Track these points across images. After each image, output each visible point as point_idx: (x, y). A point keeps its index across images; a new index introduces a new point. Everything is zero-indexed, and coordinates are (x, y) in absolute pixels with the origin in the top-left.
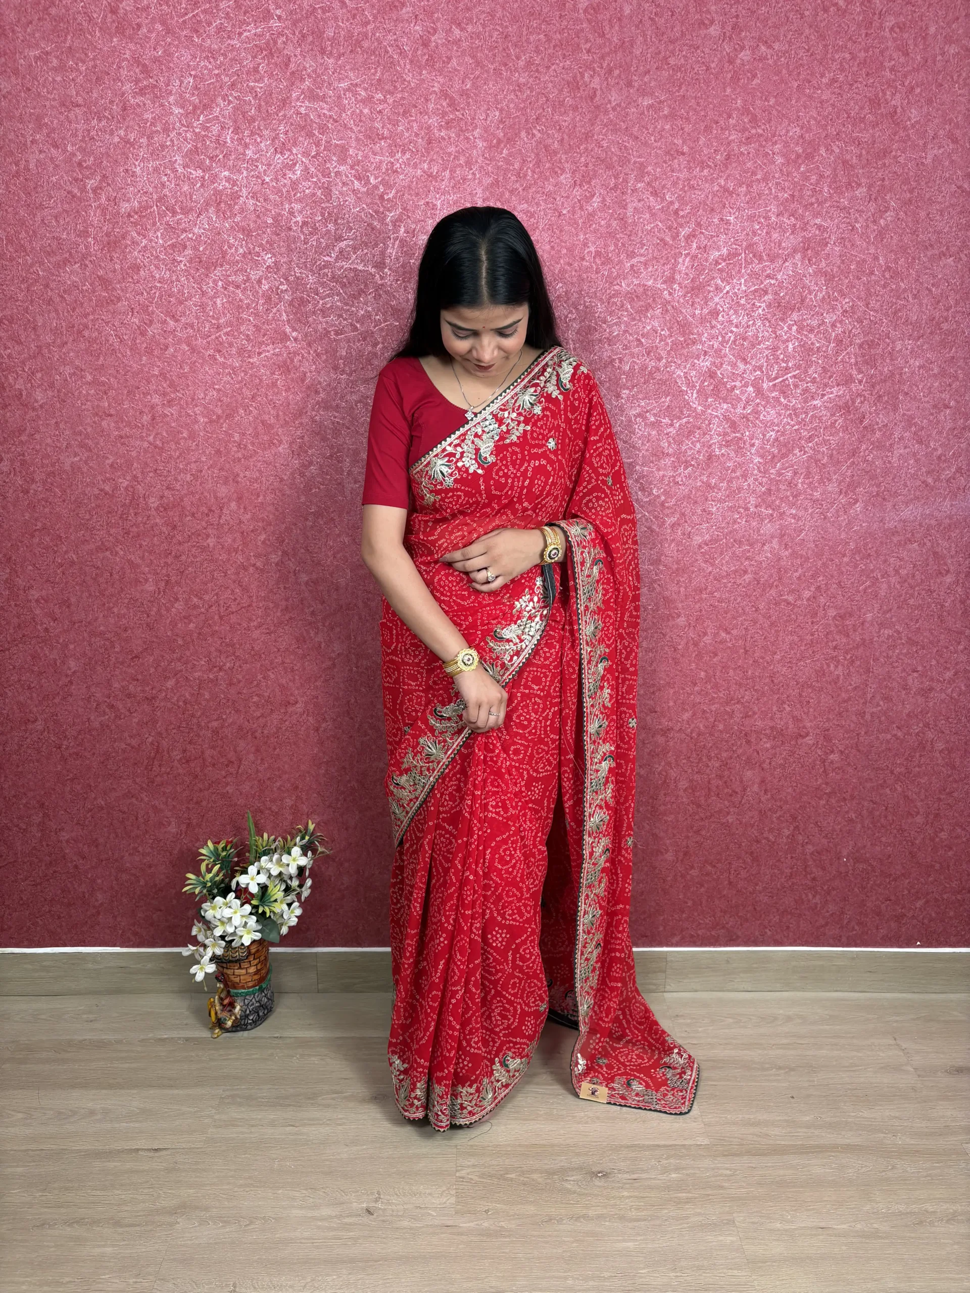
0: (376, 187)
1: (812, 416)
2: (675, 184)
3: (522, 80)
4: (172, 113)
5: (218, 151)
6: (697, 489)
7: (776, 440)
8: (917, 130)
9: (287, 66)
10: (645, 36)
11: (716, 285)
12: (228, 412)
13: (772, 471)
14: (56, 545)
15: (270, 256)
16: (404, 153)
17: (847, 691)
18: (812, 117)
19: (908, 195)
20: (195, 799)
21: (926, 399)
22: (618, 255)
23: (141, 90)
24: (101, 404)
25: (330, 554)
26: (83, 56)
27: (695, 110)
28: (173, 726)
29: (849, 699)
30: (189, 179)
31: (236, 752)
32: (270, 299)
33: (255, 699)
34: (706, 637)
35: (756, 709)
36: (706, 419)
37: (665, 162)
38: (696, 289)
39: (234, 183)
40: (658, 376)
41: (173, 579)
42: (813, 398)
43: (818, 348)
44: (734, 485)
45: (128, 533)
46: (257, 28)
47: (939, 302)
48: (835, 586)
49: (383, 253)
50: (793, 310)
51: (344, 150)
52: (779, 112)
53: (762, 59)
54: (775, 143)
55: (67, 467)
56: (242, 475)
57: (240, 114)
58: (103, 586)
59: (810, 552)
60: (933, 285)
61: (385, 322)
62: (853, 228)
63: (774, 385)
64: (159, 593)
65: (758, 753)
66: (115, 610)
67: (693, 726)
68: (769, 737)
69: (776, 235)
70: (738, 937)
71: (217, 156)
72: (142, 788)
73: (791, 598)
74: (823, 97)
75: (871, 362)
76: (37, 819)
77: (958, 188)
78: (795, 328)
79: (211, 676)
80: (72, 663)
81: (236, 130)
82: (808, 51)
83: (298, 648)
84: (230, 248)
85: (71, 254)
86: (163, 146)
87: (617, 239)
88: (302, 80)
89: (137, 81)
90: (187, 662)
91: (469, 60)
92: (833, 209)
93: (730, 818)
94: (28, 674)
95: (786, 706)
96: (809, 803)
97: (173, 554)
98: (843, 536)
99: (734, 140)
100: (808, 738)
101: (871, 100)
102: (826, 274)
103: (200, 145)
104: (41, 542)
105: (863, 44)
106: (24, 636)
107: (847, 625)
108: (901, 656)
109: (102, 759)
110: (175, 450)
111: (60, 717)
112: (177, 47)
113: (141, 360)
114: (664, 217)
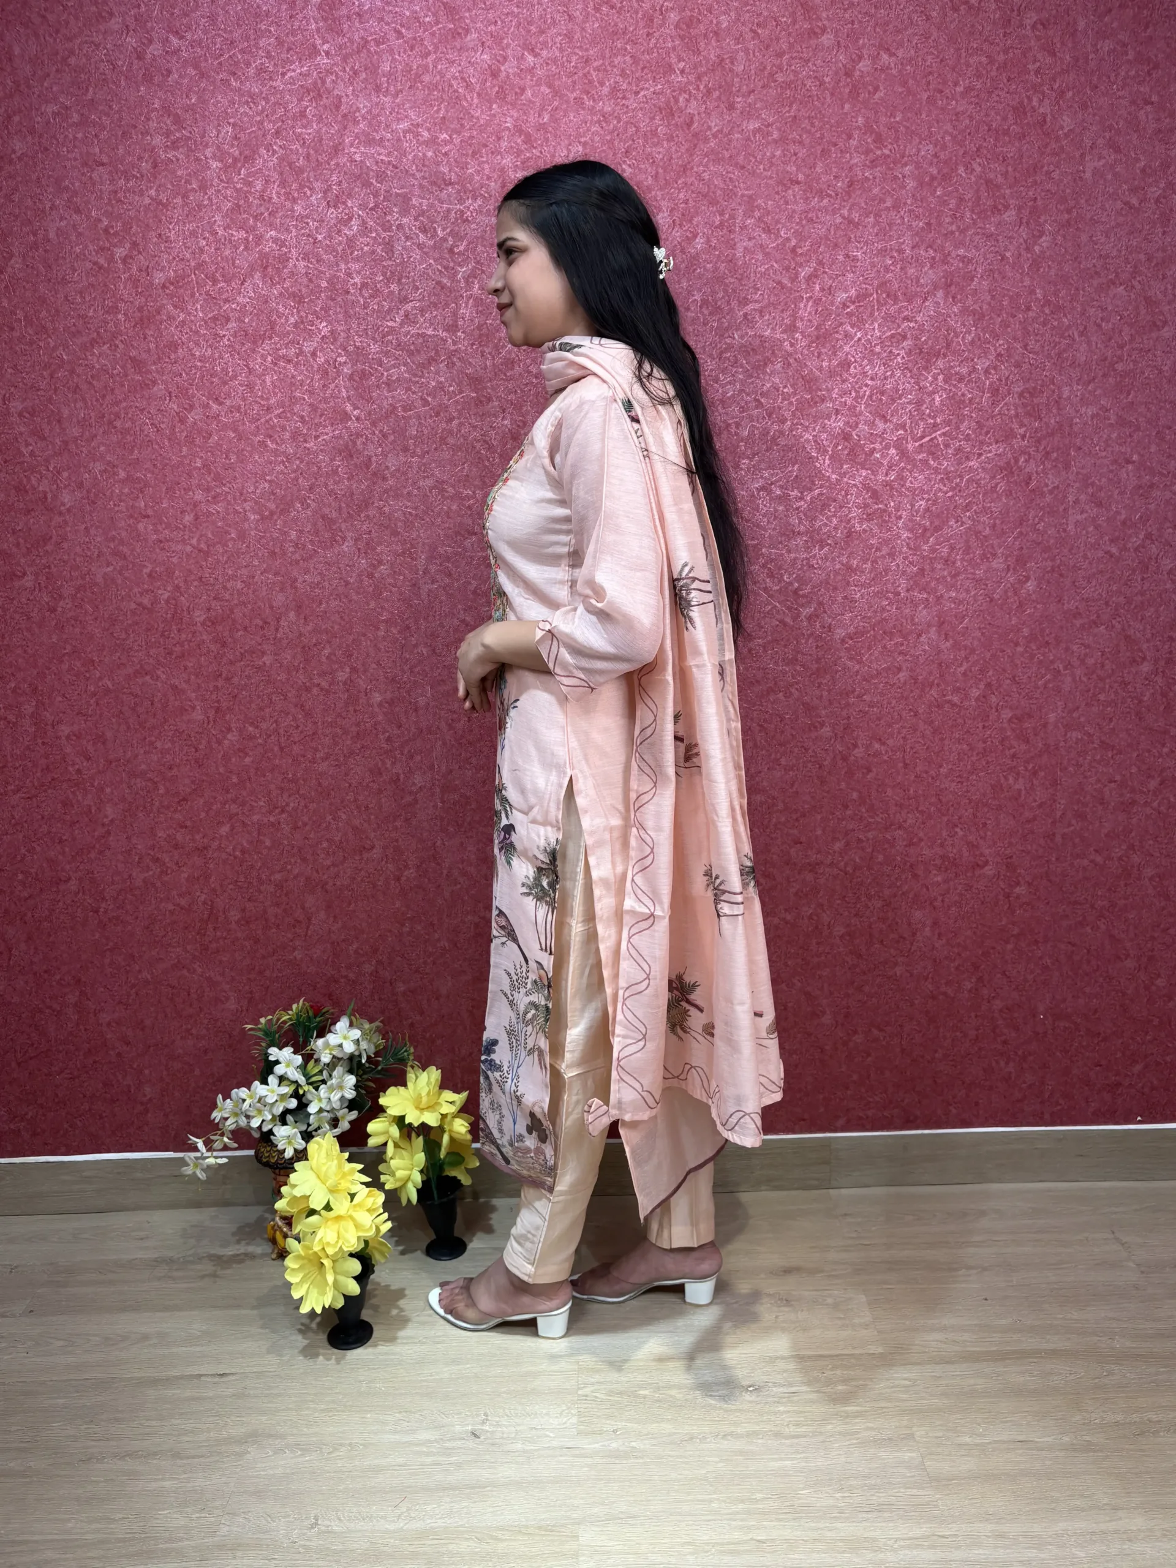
0: (444, 239)
1: (968, 480)
2: (790, 217)
3: (605, 109)
4: (209, 168)
5: (262, 209)
7: (927, 510)
8: (1072, 140)
9: (338, 107)
10: (746, 51)
11: (845, 331)
12: (282, 506)
13: (925, 547)
14: (88, 671)
15: (324, 324)
16: (475, 198)
17: (1032, 808)
18: (946, 132)
19: (1066, 216)
20: (257, 968)
21: (1104, 454)
22: (729, 303)
23: (173, 143)
24: (137, 504)
25: (406, 668)
26: (106, 109)
27: (809, 132)
28: (229, 881)
29: (1035, 818)
30: (230, 242)
31: (303, 908)
32: (327, 373)
33: (325, 845)
34: (856, 750)
35: (921, 834)
36: (842, 489)
37: (777, 193)
38: (822, 338)
39: (282, 243)
40: (782, 441)
41: (224, 705)
42: (968, 459)
43: (971, 400)
44: (880, 566)
45: (170, 653)
46: (302, 67)
47: (1110, 339)
48: (1008, 681)
49: (455, 314)
50: (937, 355)
51: (406, 199)
52: (907, 128)
53: (885, 69)
54: (906, 165)
55: (99, 579)
56: (300, 580)
57: (288, 167)
58: (144, 716)
59: (976, 643)
60: (1102, 319)
61: (461, 392)
62: (1003, 258)
63: (921, 445)
64: (209, 723)
65: (928, 889)
66: (159, 744)
67: (846, 858)
68: (939, 869)
69: (913, 270)
70: (916, 1117)
71: (262, 214)
72: (194, 957)
73: (955, 699)
74: (960, 109)
75: (1034, 413)
76: (72, 999)
77: (1126, 203)
78: (941, 377)
79: (272, 819)
80: (109, 810)
81: (283, 184)
82: (938, 57)
83: (373, 781)
84: (279, 317)
85: (98, 333)
86: (200, 206)
87: (726, 285)
88: (356, 122)
89: (168, 134)
90: (243, 804)
91: (545, 89)
92: (977, 237)
93: (899, 970)
94: (59, 825)
95: (958, 830)
96: (993, 948)
97: (224, 675)
98: (1014, 621)
99: (856, 164)
100: (987, 868)
101: (1015, 109)
102: (974, 313)
103: (242, 202)
104: (70, 669)
105: (1001, 45)
106: (53, 779)
107: (1026, 729)
108: (1094, 764)
109: (146, 923)
110: (223, 554)
111: (96, 875)
112: (213, 92)
113: (181, 451)
114: (779, 257)
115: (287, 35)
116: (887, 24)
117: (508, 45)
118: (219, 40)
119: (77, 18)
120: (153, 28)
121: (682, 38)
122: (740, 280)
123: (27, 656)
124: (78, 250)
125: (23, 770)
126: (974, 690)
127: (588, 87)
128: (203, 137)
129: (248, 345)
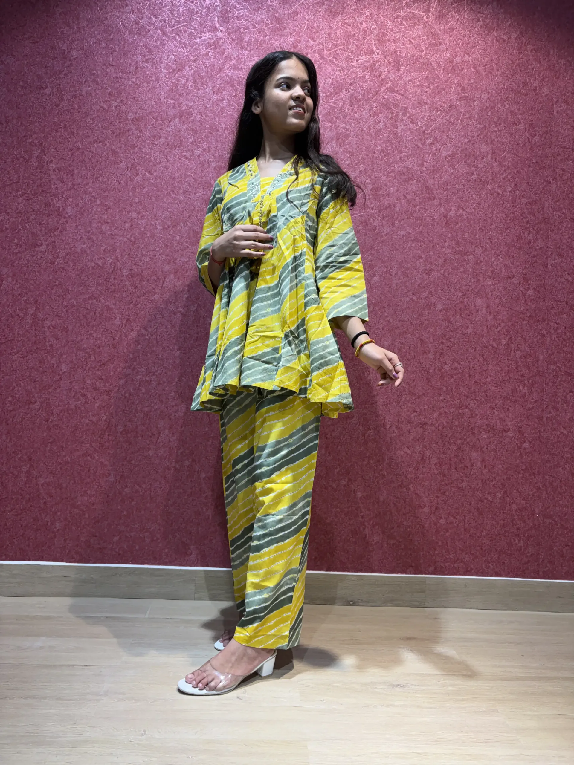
2: (423, 118)
4: (161, 72)
5: (183, 92)
6: (439, 278)
9: (224, 53)
10: (407, 48)
12: (174, 224)
14: (65, 295)
15: (205, 143)
17: (531, 403)
19: (546, 129)
20: (128, 459)
21: (564, 234)
23: (147, 60)
24: (103, 216)
26: (118, 43)
27: (433, 84)
28: (120, 410)
29: (533, 408)
30: (167, 104)
31: (157, 428)
32: (204, 165)
33: (173, 394)
34: (446, 366)
35: (477, 412)
37: (418, 107)
38: (436, 171)
39: (191, 107)
41: (132, 318)
45: (108, 290)
46: (209, 35)
47: (566, 183)
48: (520, 338)
50: (488, 183)
53: (467, 61)
54: (475, 101)
55: (79, 250)
56: (178, 260)
57: (197, 75)
58: (89, 320)
59: (504, 318)
64: (122, 326)
65: (480, 442)
66: (95, 335)
67: (439, 422)
68: (486, 432)
69: (477, 145)
70: (472, 569)
72: (95, 450)
73: (494, 345)
79: (147, 379)
80: (64, 367)
81: (194, 82)
84: (185, 138)
85: (98, 138)
86: (154, 87)
87: (392, 143)
88: (231, 60)
89: (144, 56)
90: (134, 369)
91: (317, 55)
92: (506, 134)
93: (464, 484)
94: (36, 373)
95: (495, 411)
96: (512, 476)
97: (134, 303)
98: (523, 308)
99: (453, 99)
100: (509, 432)
101: (523, 83)
102: (505, 166)
103: (174, 88)
104: (56, 293)
105: (517, 57)
106: (37, 348)
107: (528, 362)
108: (561, 383)
109: (73, 430)
110: (142, 244)
111: (51, 401)
112: (168, 41)
113: (129, 194)
114: (417, 134)
115: (205, 22)
116: (469, 44)
117: (302, 36)
118: (173, 21)
119: (111, 5)
120: (144, 13)
121: (379, 40)
122: (399, 142)
123: (35, 285)
124: (95, 101)
125: (22, 342)
126: (503, 341)
127: (336, 56)
128: (160, 59)
129: (168, 149)
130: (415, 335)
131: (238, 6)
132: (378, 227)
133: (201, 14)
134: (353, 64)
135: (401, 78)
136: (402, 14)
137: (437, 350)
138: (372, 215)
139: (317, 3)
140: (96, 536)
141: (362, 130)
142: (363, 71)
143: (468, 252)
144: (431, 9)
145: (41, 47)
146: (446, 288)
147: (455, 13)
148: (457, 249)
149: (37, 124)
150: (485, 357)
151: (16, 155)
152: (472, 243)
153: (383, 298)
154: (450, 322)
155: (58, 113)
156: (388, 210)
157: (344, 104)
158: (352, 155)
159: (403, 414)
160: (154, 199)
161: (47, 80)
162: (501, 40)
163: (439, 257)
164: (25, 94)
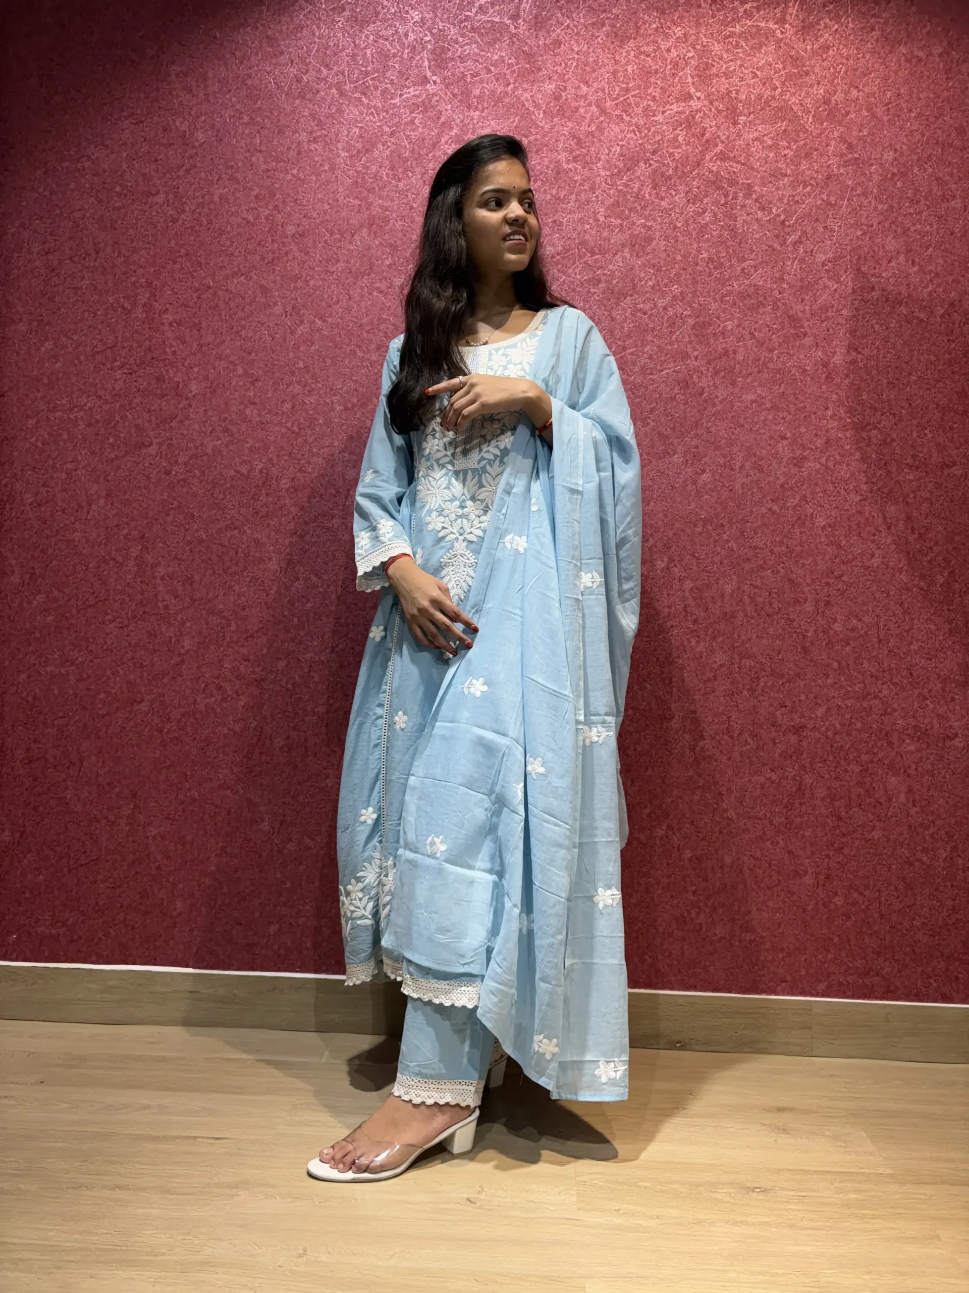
2: (780, 200)
4: (339, 156)
5: (375, 185)
6: (818, 472)
9: (439, 118)
14: (188, 524)
20: (292, 793)
23: (315, 138)
24: (248, 394)
26: (269, 114)
27: (796, 141)
28: (278, 711)
37: (771, 182)
38: (805, 287)
39: (386, 209)
45: (257, 513)
46: (415, 90)
50: (900, 303)
53: (854, 100)
54: (872, 165)
55: (209, 450)
57: (397, 157)
58: (229, 563)
64: (281, 572)
65: (902, 757)
66: (236, 588)
69: (879, 240)
71: (374, 188)
73: (922, 584)
74: (914, 128)
80: (187, 643)
81: (392, 169)
82: (895, 93)
84: (377, 260)
85: (239, 269)
86: (327, 182)
87: (728, 246)
88: (451, 128)
89: (311, 133)
90: (300, 643)
91: (594, 108)
92: (931, 218)
94: (142, 652)
95: (928, 702)
99: (833, 164)
100: (957, 740)
102: (930, 272)
103: (359, 180)
104: (174, 521)
105: (945, 85)
106: (144, 612)
109: (202, 745)
110: (310, 436)
111: (166, 698)
112: (348, 106)
113: (288, 355)
114: (771, 227)
115: (407, 70)
116: (856, 70)
117: (569, 79)
118: (357, 72)
119: (257, 55)
120: (310, 63)
121: (700, 77)
122: (740, 244)
123: (141, 509)
124: (233, 209)
125: (121, 603)
126: (939, 577)
127: (626, 108)
128: (337, 135)
129: (351, 280)
130: (778, 572)
131: (460, 39)
132: (707, 389)
133: (401, 57)
134: (655, 118)
135: (739, 135)
136: (738, 29)
137: (818, 597)
138: (697, 370)
139: (594, 24)
140: (241, 924)
141: (675, 227)
142: (674, 130)
143: (869, 424)
144: (788, 18)
145: (147, 129)
146: (831, 488)
147: (831, 20)
148: (849, 420)
149: (144, 252)
150: (906, 606)
151: (112, 304)
152: (876, 410)
153: (719, 509)
154: (840, 547)
155: (176, 233)
156: (724, 359)
157: (642, 185)
158: (659, 270)
159: (762, 711)
160: (329, 361)
161: (159, 182)
162: (914, 60)
163: (816, 435)
164: (123, 206)
